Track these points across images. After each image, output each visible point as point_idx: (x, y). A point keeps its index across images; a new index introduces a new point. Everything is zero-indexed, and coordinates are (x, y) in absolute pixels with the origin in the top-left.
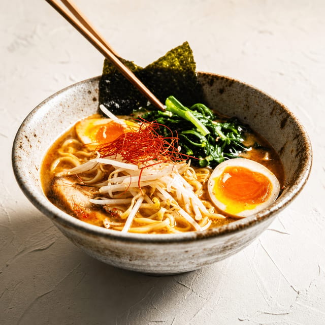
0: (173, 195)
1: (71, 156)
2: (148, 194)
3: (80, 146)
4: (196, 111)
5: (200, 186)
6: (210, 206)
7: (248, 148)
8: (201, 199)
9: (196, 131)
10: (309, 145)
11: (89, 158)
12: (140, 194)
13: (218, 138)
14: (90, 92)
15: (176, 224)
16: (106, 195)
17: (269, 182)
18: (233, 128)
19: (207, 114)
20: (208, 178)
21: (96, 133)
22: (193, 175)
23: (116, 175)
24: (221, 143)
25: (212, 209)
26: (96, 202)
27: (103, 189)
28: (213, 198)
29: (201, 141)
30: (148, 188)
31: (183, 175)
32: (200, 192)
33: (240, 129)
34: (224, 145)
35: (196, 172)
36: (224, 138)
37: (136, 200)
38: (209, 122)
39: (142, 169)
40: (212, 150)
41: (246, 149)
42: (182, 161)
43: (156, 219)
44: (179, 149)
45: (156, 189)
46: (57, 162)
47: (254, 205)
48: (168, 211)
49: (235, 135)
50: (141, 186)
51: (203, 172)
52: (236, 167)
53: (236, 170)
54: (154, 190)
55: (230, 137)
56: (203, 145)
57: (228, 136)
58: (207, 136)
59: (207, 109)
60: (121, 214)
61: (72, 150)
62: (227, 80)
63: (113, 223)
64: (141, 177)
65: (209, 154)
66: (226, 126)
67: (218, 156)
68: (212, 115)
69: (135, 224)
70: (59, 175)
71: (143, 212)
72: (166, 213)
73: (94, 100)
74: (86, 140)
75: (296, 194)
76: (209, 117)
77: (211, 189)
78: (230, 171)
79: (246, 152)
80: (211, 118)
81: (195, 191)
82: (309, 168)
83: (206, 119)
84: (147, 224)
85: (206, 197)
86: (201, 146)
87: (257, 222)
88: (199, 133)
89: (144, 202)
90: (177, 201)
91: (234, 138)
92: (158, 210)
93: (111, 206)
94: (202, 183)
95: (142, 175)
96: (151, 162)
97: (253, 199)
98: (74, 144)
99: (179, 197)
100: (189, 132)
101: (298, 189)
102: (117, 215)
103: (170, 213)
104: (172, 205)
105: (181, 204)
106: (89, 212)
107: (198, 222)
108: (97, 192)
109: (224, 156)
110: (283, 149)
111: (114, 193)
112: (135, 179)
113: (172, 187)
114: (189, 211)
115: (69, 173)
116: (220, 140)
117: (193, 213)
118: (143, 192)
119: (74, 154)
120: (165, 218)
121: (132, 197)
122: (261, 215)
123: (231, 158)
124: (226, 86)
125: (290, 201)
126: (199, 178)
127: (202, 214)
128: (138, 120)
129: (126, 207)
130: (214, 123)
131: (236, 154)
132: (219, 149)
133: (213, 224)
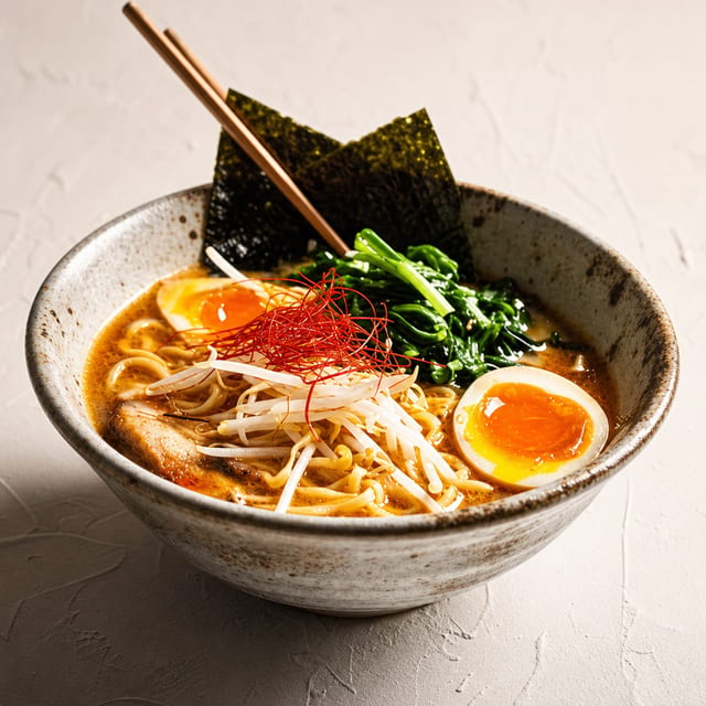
0: (380, 440)
1: (148, 356)
2: (325, 437)
3: (167, 336)
4: (420, 263)
5: (436, 423)
6: (460, 465)
7: (539, 344)
8: (440, 449)
9: (423, 304)
10: (672, 340)
11: (189, 362)
12: (308, 438)
13: (471, 321)
14: (183, 220)
15: (387, 501)
16: (232, 439)
17: (586, 416)
18: (506, 302)
19: (445, 270)
20: (455, 408)
21: (200, 308)
22: (420, 401)
23: (253, 398)
24: (477, 332)
25: (464, 471)
26: (212, 451)
27: (225, 426)
28: (465, 448)
29: (437, 327)
30: (325, 425)
31: (398, 400)
32: (438, 436)
33: (519, 304)
34: (486, 337)
35: (427, 396)
36: (485, 322)
37: (301, 450)
38: (451, 288)
39: (313, 383)
40: (459, 348)
41: (534, 348)
42: (396, 368)
43: (341, 489)
44: (389, 343)
45: (342, 427)
46: (120, 368)
47: (554, 464)
48: (370, 474)
49: (509, 317)
50: (310, 420)
51: (442, 395)
52: (512, 385)
53: (513, 391)
54: (338, 430)
55: (499, 321)
56: (442, 336)
57: (493, 318)
58: (447, 318)
59: (445, 259)
60: (267, 477)
61: (148, 343)
62: (491, 196)
63: (253, 498)
64: (312, 400)
65: (454, 356)
66: (488, 297)
67: (472, 361)
68: (455, 271)
69: (299, 499)
70: (125, 395)
71: (314, 476)
72: (366, 478)
73: (193, 235)
74: (180, 322)
75: (644, 441)
76: (450, 276)
77: (460, 428)
78: (500, 392)
79: (534, 353)
80: (454, 279)
81: (425, 433)
82: (671, 388)
83: (442, 280)
84: (323, 500)
85: (450, 446)
86: (437, 337)
87: (563, 496)
88: (431, 309)
89: (318, 454)
90: (388, 453)
91: (508, 323)
92: (350, 471)
93: (246, 460)
94: (440, 417)
95: (312, 395)
96: (331, 370)
97: (553, 451)
98: (152, 328)
99: (392, 446)
100: (410, 307)
101: (649, 430)
102: (260, 480)
103: (374, 478)
104: (378, 460)
105: (398, 459)
106: (198, 472)
107: (435, 497)
108: (212, 432)
109: (487, 361)
110: (614, 348)
111: (249, 435)
112: (297, 405)
113: (376, 424)
114: (413, 474)
115: (149, 393)
116: (476, 327)
117: (424, 481)
118: (316, 433)
119: (156, 353)
120: (363, 489)
121: (291, 444)
122: (571, 482)
123: (502, 365)
124: (489, 210)
125: (632, 453)
126: (433, 408)
127: (443, 481)
128: (291, 282)
129: (278, 463)
130: (464, 289)
131: (512, 358)
132: (475, 346)
133: (466, 501)
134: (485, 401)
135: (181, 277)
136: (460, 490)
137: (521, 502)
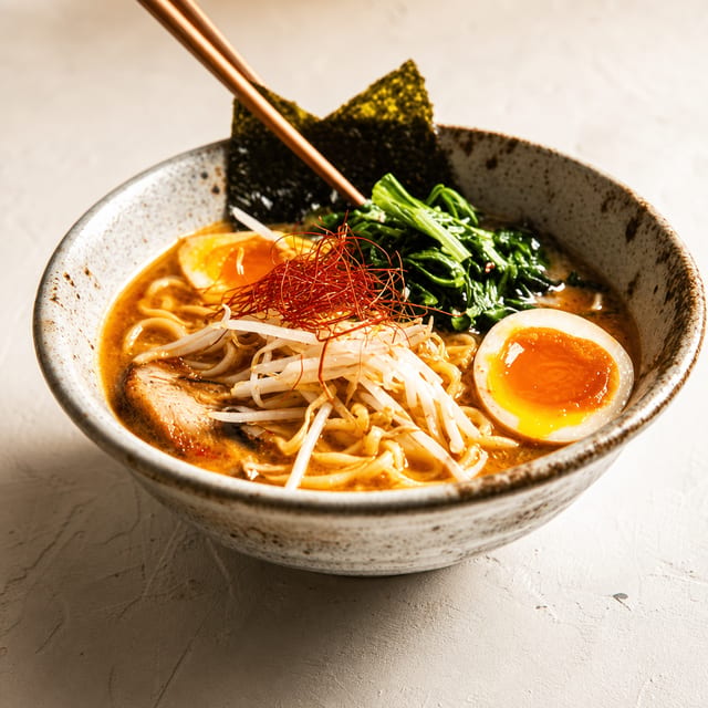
0: (399, 396)
1: (167, 317)
2: (341, 396)
3: (188, 295)
4: (438, 208)
5: (456, 374)
6: (482, 418)
7: (557, 285)
8: (460, 402)
9: (441, 252)
11: (207, 319)
12: (322, 398)
13: (489, 265)
14: (205, 176)
15: (407, 465)
16: (247, 402)
17: (609, 359)
18: (521, 242)
19: (462, 215)
20: (474, 356)
21: (220, 264)
22: (440, 351)
23: (268, 356)
24: (495, 275)
25: (487, 427)
26: (225, 417)
27: (240, 389)
28: (487, 401)
29: (453, 273)
30: (341, 384)
31: (416, 351)
32: (458, 388)
33: (535, 245)
34: (504, 281)
35: (446, 345)
36: (503, 264)
37: (316, 411)
38: (468, 232)
39: (327, 340)
40: (478, 293)
41: (552, 288)
42: (413, 319)
43: (361, 453)
44: (406, 292)
45: (359, 385)
46: (136, 332)
47: (581, 415)
48: (389, 434)
49: (527, 258)
50: (324, 379)
51: (463, 343)
52: (532, 330)
53: (535, 336)
54: (355, 388)
55: (518, 263)
56: (459, 282)
57: (510, 259)
58: (465, 264)
59: (463, 203)
60: (281, 443)
61: (169, 302)
62: (502, 138)
63: (266, 467)
64: (325, 358)
65: (472, 302)
66: (504, 238)
67: (492, 306)
68: (473, 214)
69: (316, 467)
70: (140, 359)
71: (331, 440)
72: (382, 439)
73: (216, 190)
74: (200, 279)
75: (678, 388)
76: (468, 219)
77: (481, 379)
78: (521, 338)
79: (553, 294)
80: (471, 223)
81: (446, 385)
82: (700, 327)
83: (458, 225)
84: (342, 467)
85: (471, 399)
86: (454, 284)
87: (595, 456)
88: (448, 256)
89: (334, 415)
90: (408, 410)
91: (526, 265)
92: (367, 433)
93: (260, 425)
94: (460, 367)
95: (326, 353)
96: (346, 325)
97: (577, 400)
98: (172, 287)
99: (412, 403)
100: (425, 255)
101: (681, 376)
102: (274, 446)
103: (392, 439)
104: (397, 419)
105: (417, 415)
106: (209, 441)
107: (456, 457)
108: (226, 395)
109: (506, 304)
110: (633, 285)
111: (264, 397)
112: (311, 364)
113: (395, 380)
114: (436, 433)
115: (163, 355)
116: (495, 269)
117: (445, 439)
118: (330, 392)
119: (174, 312)
120: (382, 450)
121: (305, 404)
122: (603, 440)
123: (520, 308)
124: (501, 152)
125: (666, 402)
126: (453, 358)
127: (466, 438)
128: (310, 233)
129: (293, 426)
130: (481, 232)
131: (532, 299)
132: (494, 291)
133: (490, 462)
134: (506, 349)
135: (204, 233)
136: (484, 448)
137: (549, 465)
